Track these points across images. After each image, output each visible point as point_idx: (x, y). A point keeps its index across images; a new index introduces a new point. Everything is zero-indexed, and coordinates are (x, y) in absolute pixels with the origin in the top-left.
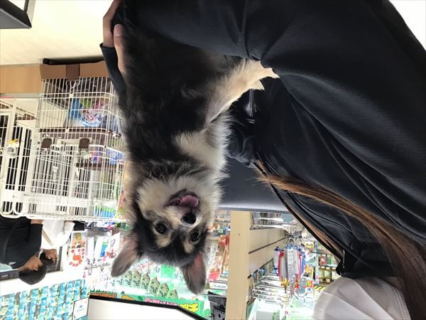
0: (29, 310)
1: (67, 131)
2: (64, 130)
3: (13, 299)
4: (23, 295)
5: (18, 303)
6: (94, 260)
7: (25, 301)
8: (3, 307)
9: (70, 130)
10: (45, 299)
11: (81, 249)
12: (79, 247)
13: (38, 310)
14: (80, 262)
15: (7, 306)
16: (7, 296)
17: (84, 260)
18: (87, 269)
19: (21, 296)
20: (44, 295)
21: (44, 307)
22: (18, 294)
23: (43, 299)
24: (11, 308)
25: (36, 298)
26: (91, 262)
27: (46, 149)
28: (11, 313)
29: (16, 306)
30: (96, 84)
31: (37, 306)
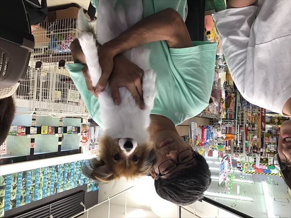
0: (64, 175)
1: (51, 56)
2: (49, 56)
3: (54, 168)
4: (59, 167)
5: (57, 171)
6: (95, 140)
7: (61, 170)
8: (48, 173)
9: (53, 55)
10: (73, 169)
11: (87, 133)
12: (85, 132)
13: (69, 175)
14: (87, 141)
15: (50, 173)
16: (50, 167)
17: (89, 140)
18: (91, 145)
19: (58, 167)
20: (72, 167)
21: (72, 174)
22: (57, 166)
23: (71, 170)
24: (53, 174)
25: (67, 168)
26: (93, 141)
27: (38, 69)
28: (53, 177)
29: (56, 173)
30: (64, 24)
31: (68, 173)
